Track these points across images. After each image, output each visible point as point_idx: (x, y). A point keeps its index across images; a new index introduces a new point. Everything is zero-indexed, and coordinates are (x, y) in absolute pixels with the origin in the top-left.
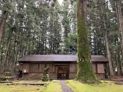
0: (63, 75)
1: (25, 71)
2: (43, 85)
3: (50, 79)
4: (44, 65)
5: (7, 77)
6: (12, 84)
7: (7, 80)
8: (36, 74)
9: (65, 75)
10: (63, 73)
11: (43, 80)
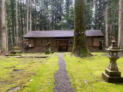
0: (64, 48)
1: (30, 46)
2: (45, 57)
3: (52, 52)
4: (46, 40)
5: (16, 51)
6: (21, 57)
7: (17, 53)
8: (40, 47)
9: (65, 47)
10: (63, 46)
11: (46, 53)
